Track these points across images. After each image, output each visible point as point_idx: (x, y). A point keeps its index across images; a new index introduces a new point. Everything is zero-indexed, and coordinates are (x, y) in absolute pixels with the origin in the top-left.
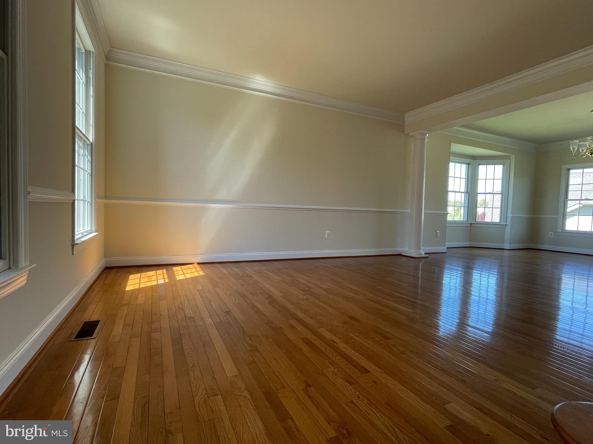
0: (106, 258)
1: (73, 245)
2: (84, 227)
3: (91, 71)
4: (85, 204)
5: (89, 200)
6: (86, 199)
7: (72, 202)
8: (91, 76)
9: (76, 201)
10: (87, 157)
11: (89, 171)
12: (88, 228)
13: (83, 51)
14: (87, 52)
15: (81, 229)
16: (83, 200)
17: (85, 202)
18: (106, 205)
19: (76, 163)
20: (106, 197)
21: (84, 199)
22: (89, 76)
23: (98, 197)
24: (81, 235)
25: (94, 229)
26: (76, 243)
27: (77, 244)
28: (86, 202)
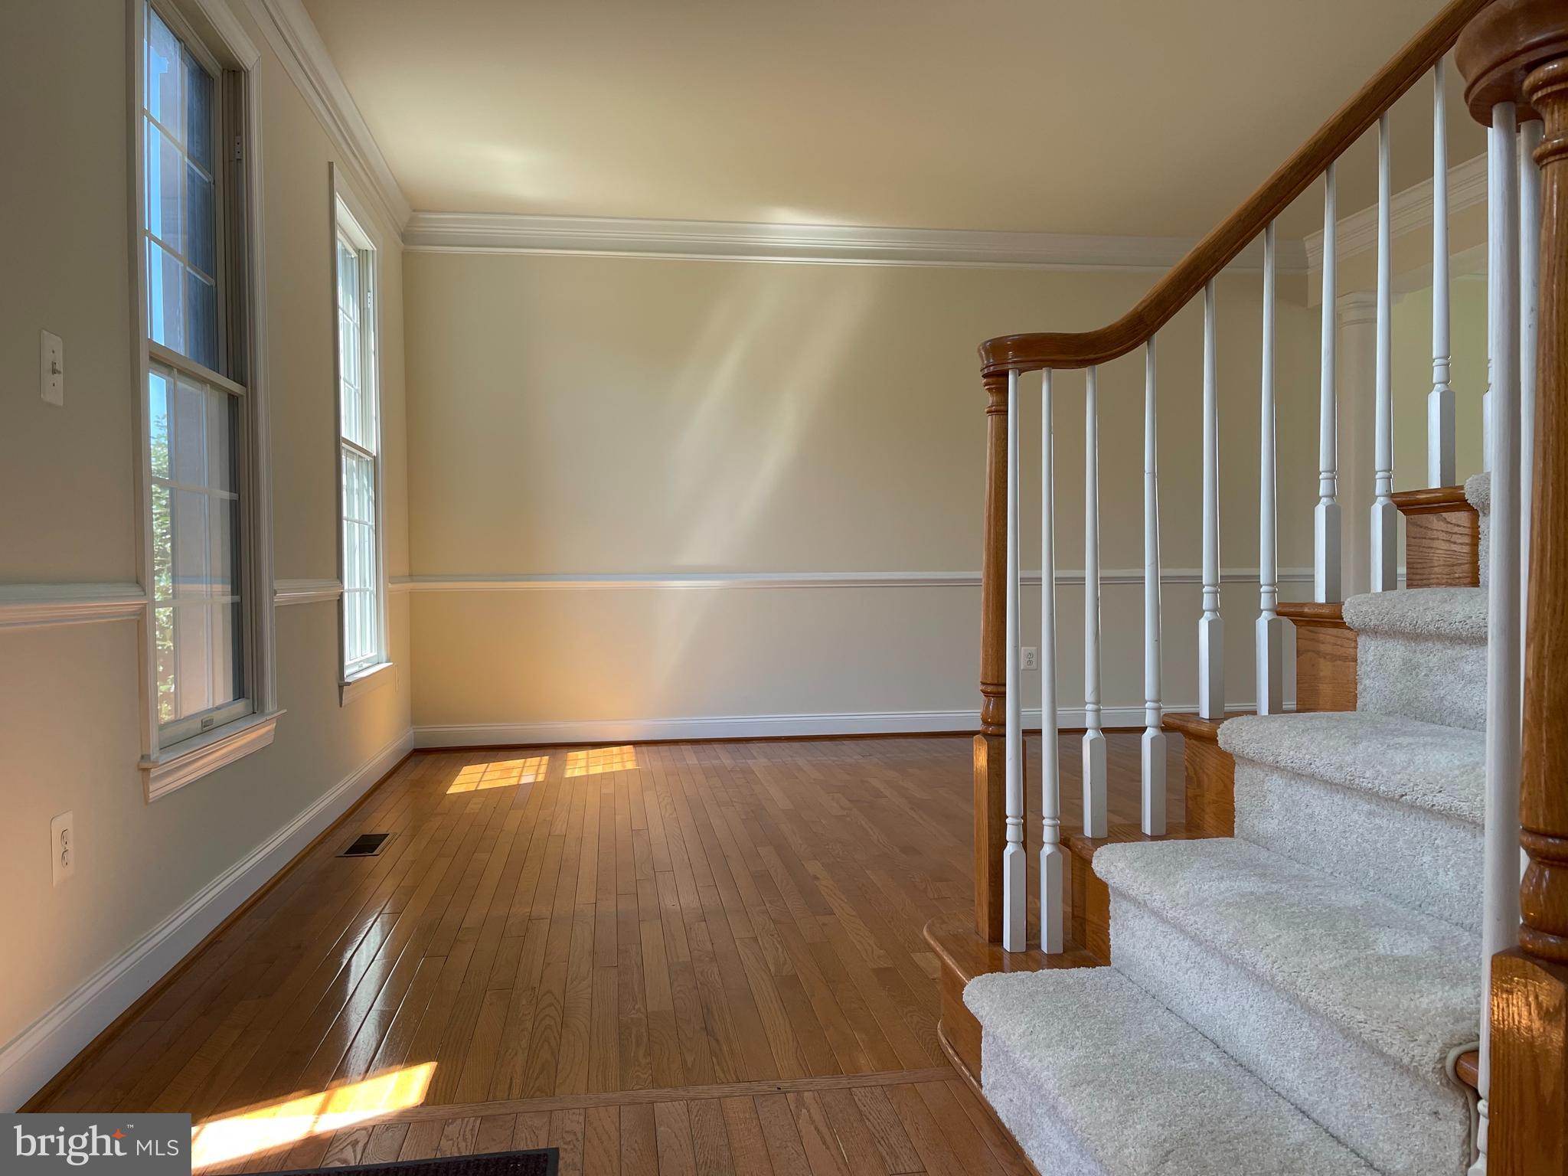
0: (415, 727)
1: (342, 685)
2: (363, 649)
3: (370, 295)
4: (365, 598)
5: (373, 588)
6: (368, 586)
7: (338, 598)
8: (371, 306)
9: (346, 596)
10: (368, 491)
11: (372, 523)
12: (370, 653)
13: (354, 255)
14: (362, 253)
15: (359, 654)
16: (360, 590)
17: (365, 594)
18: (412, 594)
19: (345, 514)
20: (412, 577)
21: (362, 587)
22: (365, 307)
23: (392, 579)
24: (356, 669)
25: (384, 655)
26: (346, 681)
27: (349, 684)
28: (368, 593)
